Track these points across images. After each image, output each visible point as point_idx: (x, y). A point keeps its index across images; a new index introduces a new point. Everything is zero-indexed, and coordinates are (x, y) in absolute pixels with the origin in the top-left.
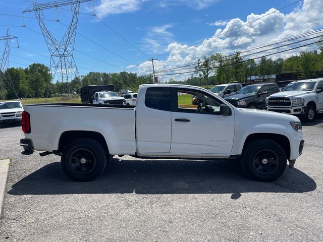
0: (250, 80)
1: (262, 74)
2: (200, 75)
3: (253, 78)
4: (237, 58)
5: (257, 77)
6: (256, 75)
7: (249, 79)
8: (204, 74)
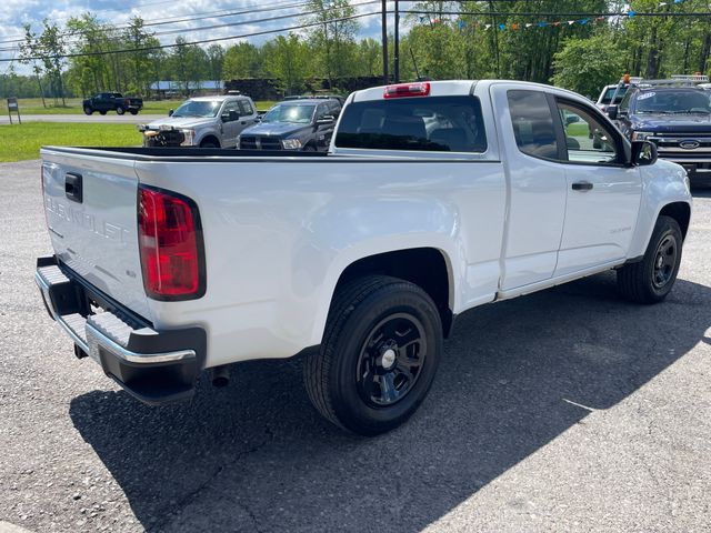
0: (158, 91)
1: (182, 78)
2: (38, 70)
3: (164, 85)
4: (137, 34)
5: (173, 84)
6: (168, 79)
7: (154, 86)
8: (48, 66)
